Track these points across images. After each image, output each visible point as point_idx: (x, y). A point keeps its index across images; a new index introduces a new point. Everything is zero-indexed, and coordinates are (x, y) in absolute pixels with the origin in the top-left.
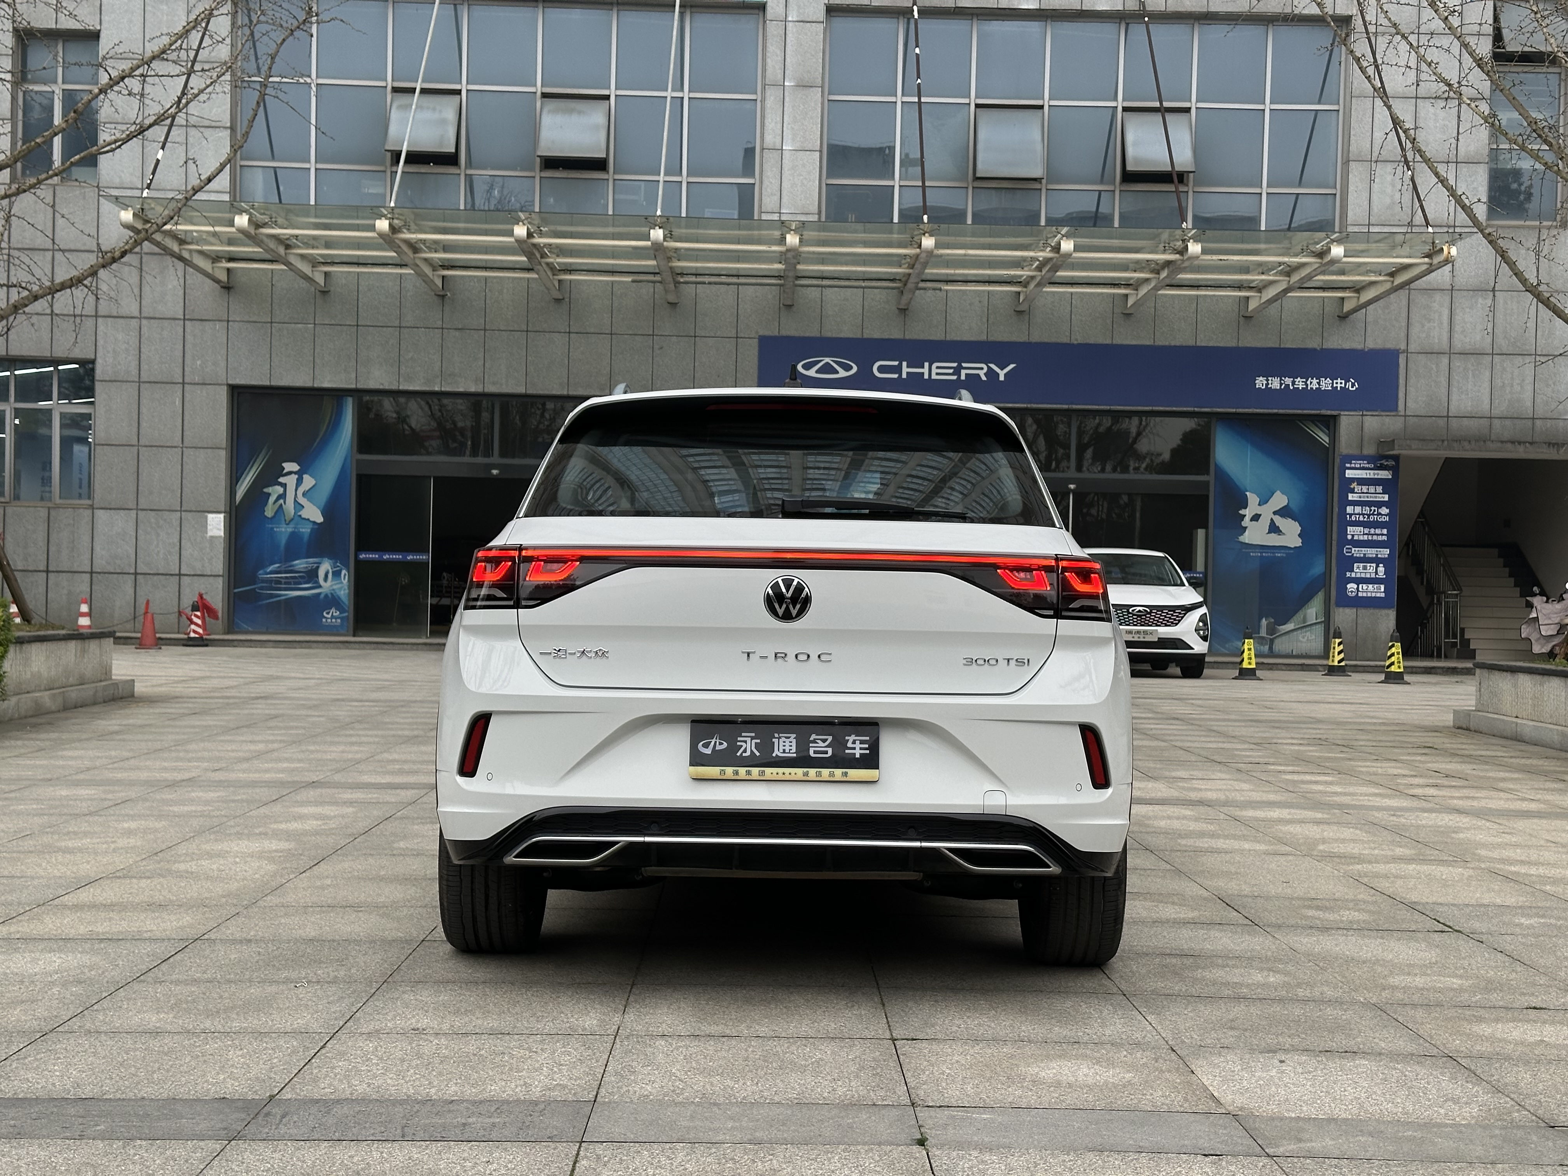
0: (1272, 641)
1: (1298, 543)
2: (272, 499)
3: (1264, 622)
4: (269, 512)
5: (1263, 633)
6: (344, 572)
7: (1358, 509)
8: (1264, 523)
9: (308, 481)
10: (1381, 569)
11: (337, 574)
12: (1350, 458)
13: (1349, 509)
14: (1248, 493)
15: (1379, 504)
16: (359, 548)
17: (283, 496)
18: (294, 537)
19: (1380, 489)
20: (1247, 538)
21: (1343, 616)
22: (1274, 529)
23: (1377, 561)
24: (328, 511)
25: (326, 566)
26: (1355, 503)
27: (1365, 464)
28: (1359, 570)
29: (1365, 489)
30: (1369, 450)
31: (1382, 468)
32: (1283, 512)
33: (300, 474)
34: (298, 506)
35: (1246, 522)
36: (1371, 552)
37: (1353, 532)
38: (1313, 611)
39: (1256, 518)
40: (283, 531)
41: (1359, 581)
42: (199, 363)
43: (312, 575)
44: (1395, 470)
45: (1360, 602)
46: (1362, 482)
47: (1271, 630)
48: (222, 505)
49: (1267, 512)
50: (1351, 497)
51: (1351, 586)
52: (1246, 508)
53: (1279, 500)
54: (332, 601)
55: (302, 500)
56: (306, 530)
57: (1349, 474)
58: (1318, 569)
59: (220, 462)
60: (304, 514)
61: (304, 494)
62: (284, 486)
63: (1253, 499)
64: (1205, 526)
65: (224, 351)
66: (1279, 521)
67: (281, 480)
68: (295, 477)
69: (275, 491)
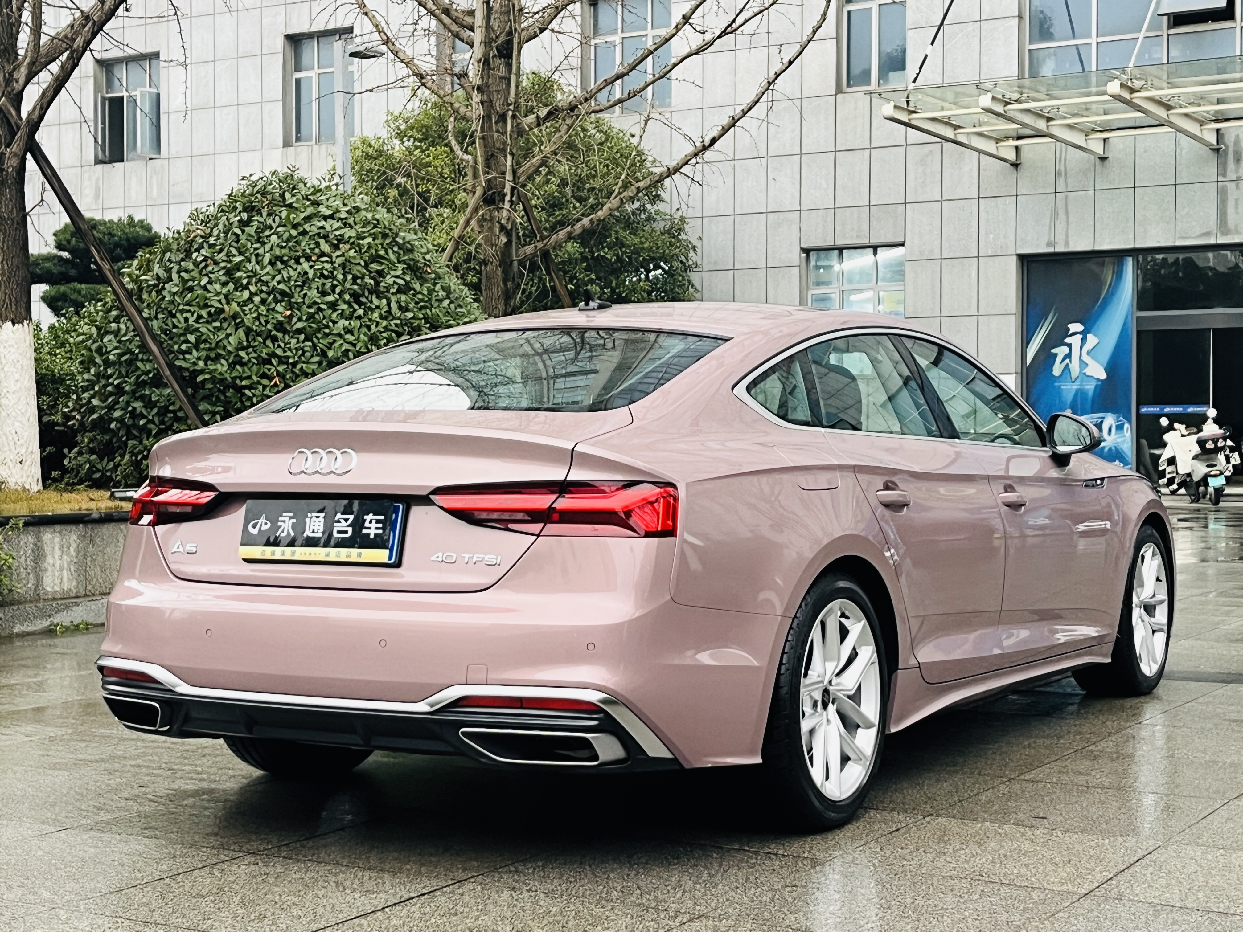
6: (1127, 426)
11: (1120, 428)
16: (1141, 402)
18: (1080, 393)
24: (1110, 369)
25: (1110, 420)
34: (1083, 364)
40: (1070, 389)
42: (991, 236)
48: (1014, 366)
54: (1116, 454)
56: (1090, 387)
59: (1011, 327)
61: (1088, 353)
65: (1013, 224)
68: (1080, 337)
69: (1061, 351)
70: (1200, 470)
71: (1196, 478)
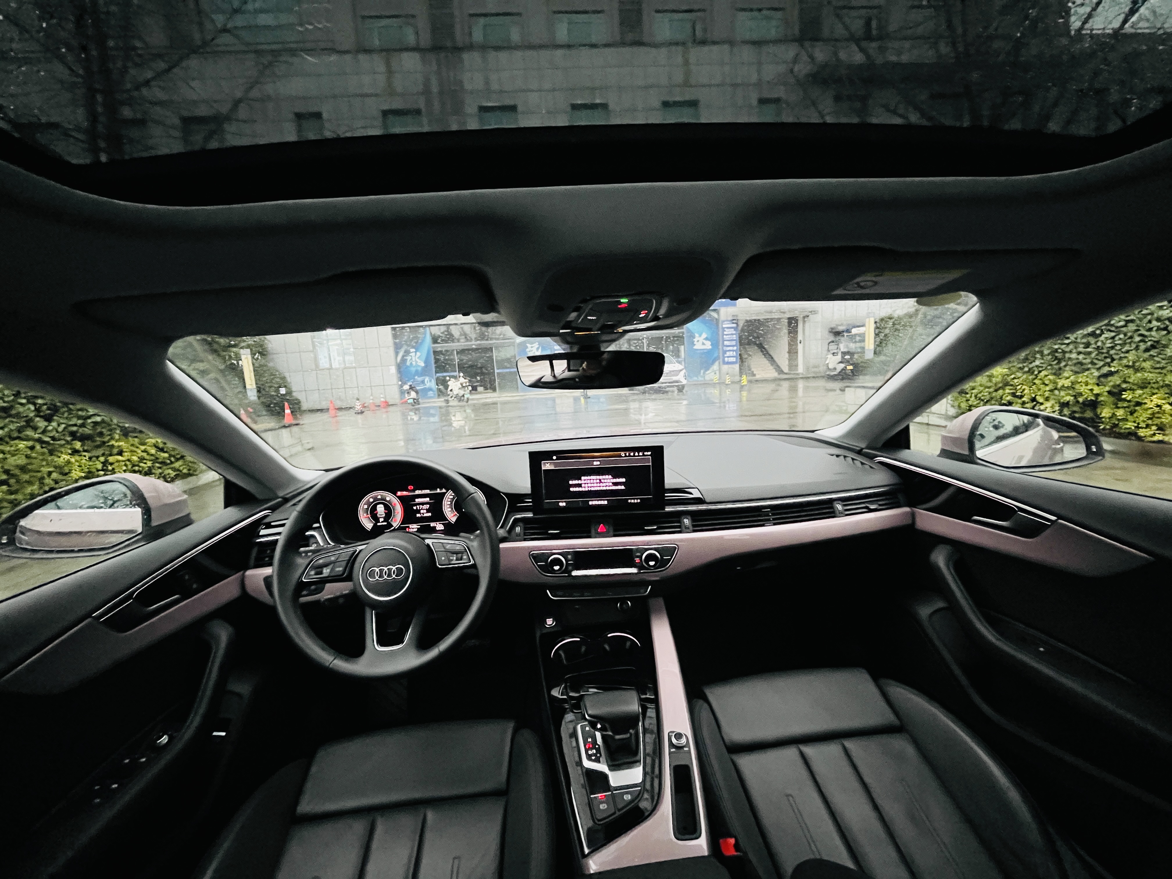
0: (704, 377)
1: (710, 347)
2: (408, 360)
3: (702, 371)
4: (408, 363)
5: (702, 374)
6: (433, 380)
7: (727, 336)
8: (700, 343)
9: (418, 354)
10: (734, 353)
11: (430, 381)
12: (724, 321)
13: (725, 336)
14: (696, 334)
15: (732, 334)
16: (436, 372)
17: (411, 359)
18: (417, 371)
19: (733, 330)
20: (695, 347)
21: (725, 367)
22: (703, 344)
23: (733, 351)
24: (425, 362)
25: (427, 379)
26: (726, 335)
27: (728, 322)
28: (728, 354)
29: (729, 330)
30: (730, 318)
31: (733, 323)
32: (706, 339)
33: (416, 352)
34: (416, 362)
35: (695, 343)
36: (731, 348)
37: (726, 343)
38: (715, 367)
39: (698, 341)
40: (413, 370)
41: (728, 357)
43: (423, 382)
44: (737, 323)
45: (728, 363)
46: (728, 328)
47: (704, 373)
48: (394, 363)
49: (701, 339)
50: (725, 333)
51: (726, 359)
52: (695, 338)
53: (704, 335)
54: (430, 389)
55: (418, 360)
56: (419, 369)
57: (724, 326)
58: (716, 355)
59: (391, 351)
60: (419, 364)
61: (418, 358)
62: (411, 356)
63: (697, 335)
64: (683, 344)
66: (705, 342)
67: (410, 354)
68: (414, 353)
69: (409, 358)
70: (461, 392)
71: (461, 395)
